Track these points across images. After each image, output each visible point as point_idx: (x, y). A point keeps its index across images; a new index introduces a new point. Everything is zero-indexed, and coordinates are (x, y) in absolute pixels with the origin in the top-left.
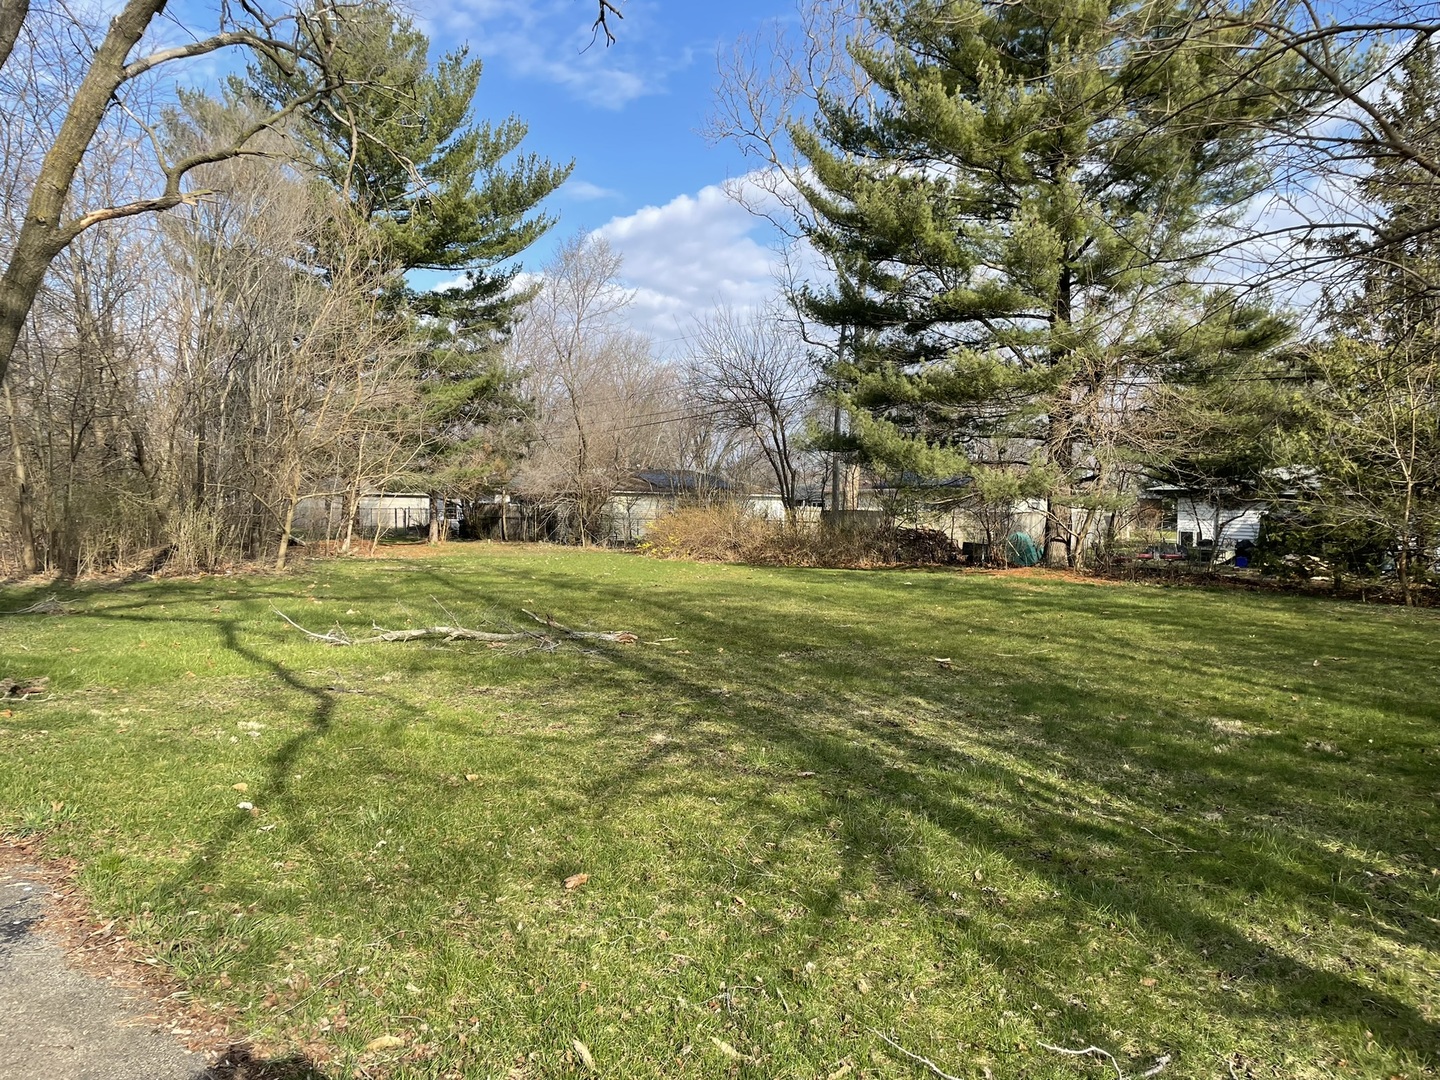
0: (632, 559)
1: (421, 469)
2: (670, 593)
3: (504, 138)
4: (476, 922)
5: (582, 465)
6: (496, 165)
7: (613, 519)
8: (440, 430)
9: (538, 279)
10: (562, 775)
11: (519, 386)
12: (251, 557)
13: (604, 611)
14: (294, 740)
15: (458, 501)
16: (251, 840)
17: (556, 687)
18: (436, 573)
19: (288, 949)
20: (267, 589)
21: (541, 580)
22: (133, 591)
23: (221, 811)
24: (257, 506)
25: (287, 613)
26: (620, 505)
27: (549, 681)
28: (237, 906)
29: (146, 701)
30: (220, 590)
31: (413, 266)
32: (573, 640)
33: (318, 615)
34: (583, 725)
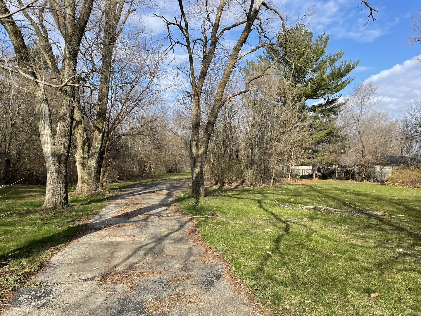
0: (383, 187)
1: (310, 158)
2: (400, 199)
3: (336, 57)
4: (341, 302)
5: (363, 155)
6: (334, 65)
7: (375, 173)
8: (316, 146)
9: (347, 98)
10: (365, 258)
11: (341, 131)
12: (264, 183)
13: (375, 204)
14: (280, 236)
15: (321, 167)
16: (272, 263)
17: (359, 229)
18: (316, 189)
19: (285, 297)
20: (268, 192)
21: (350, 193)
22: (236, 191)
23: (263, 253)
24: (265, 169)
25: (274, 198)
26: (378, 168)
27: (357, 227)
28: (270, 281)
29: (242, 220)
30: (257, 191)
31: (308, 99)
32: (364, 213)
33: (283, 200)
34: (371, 243)
